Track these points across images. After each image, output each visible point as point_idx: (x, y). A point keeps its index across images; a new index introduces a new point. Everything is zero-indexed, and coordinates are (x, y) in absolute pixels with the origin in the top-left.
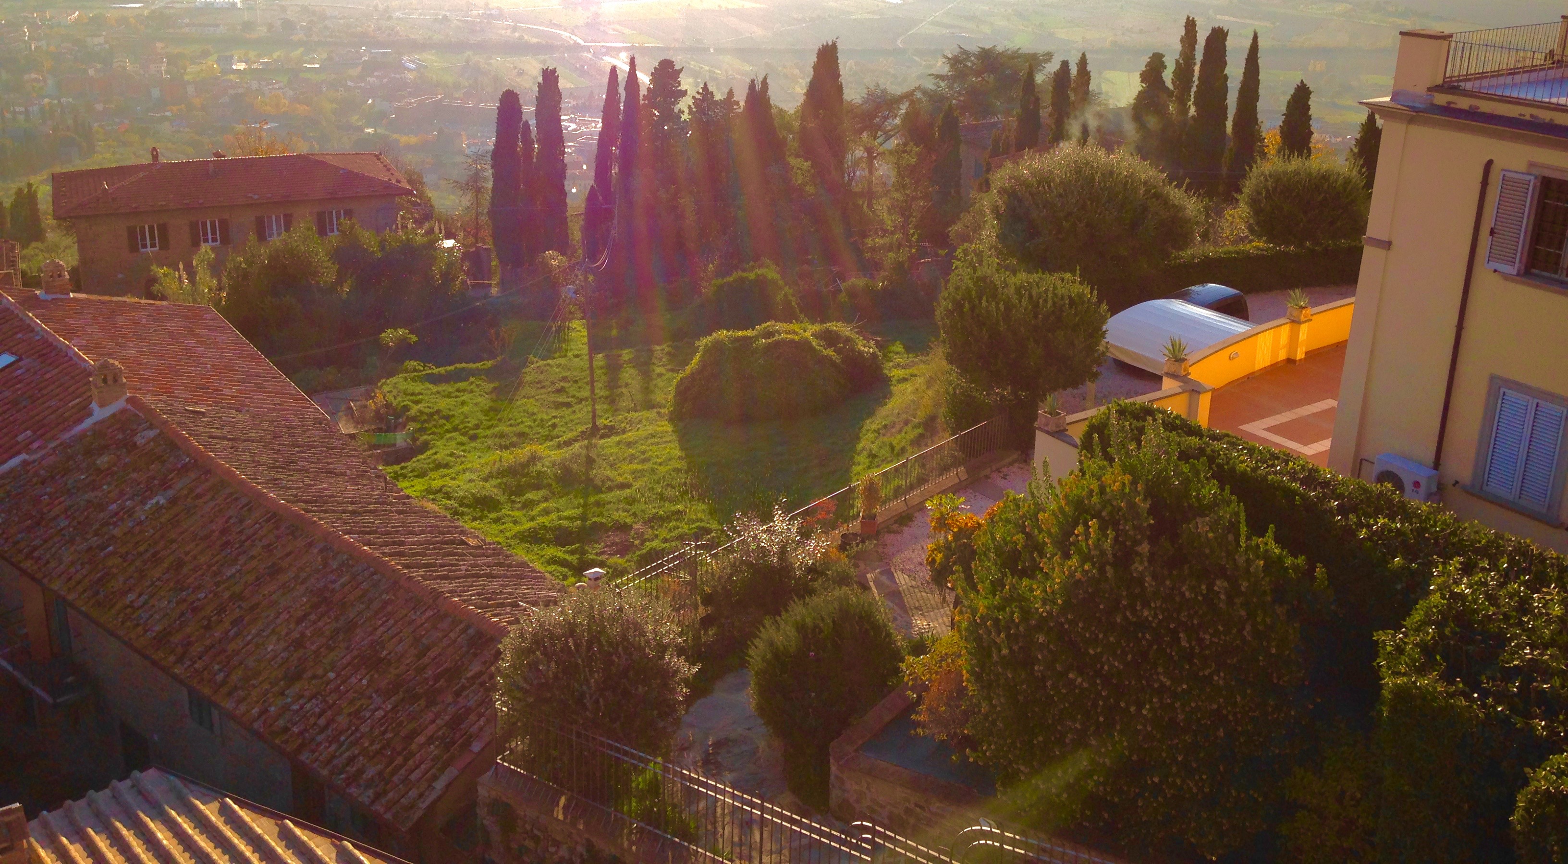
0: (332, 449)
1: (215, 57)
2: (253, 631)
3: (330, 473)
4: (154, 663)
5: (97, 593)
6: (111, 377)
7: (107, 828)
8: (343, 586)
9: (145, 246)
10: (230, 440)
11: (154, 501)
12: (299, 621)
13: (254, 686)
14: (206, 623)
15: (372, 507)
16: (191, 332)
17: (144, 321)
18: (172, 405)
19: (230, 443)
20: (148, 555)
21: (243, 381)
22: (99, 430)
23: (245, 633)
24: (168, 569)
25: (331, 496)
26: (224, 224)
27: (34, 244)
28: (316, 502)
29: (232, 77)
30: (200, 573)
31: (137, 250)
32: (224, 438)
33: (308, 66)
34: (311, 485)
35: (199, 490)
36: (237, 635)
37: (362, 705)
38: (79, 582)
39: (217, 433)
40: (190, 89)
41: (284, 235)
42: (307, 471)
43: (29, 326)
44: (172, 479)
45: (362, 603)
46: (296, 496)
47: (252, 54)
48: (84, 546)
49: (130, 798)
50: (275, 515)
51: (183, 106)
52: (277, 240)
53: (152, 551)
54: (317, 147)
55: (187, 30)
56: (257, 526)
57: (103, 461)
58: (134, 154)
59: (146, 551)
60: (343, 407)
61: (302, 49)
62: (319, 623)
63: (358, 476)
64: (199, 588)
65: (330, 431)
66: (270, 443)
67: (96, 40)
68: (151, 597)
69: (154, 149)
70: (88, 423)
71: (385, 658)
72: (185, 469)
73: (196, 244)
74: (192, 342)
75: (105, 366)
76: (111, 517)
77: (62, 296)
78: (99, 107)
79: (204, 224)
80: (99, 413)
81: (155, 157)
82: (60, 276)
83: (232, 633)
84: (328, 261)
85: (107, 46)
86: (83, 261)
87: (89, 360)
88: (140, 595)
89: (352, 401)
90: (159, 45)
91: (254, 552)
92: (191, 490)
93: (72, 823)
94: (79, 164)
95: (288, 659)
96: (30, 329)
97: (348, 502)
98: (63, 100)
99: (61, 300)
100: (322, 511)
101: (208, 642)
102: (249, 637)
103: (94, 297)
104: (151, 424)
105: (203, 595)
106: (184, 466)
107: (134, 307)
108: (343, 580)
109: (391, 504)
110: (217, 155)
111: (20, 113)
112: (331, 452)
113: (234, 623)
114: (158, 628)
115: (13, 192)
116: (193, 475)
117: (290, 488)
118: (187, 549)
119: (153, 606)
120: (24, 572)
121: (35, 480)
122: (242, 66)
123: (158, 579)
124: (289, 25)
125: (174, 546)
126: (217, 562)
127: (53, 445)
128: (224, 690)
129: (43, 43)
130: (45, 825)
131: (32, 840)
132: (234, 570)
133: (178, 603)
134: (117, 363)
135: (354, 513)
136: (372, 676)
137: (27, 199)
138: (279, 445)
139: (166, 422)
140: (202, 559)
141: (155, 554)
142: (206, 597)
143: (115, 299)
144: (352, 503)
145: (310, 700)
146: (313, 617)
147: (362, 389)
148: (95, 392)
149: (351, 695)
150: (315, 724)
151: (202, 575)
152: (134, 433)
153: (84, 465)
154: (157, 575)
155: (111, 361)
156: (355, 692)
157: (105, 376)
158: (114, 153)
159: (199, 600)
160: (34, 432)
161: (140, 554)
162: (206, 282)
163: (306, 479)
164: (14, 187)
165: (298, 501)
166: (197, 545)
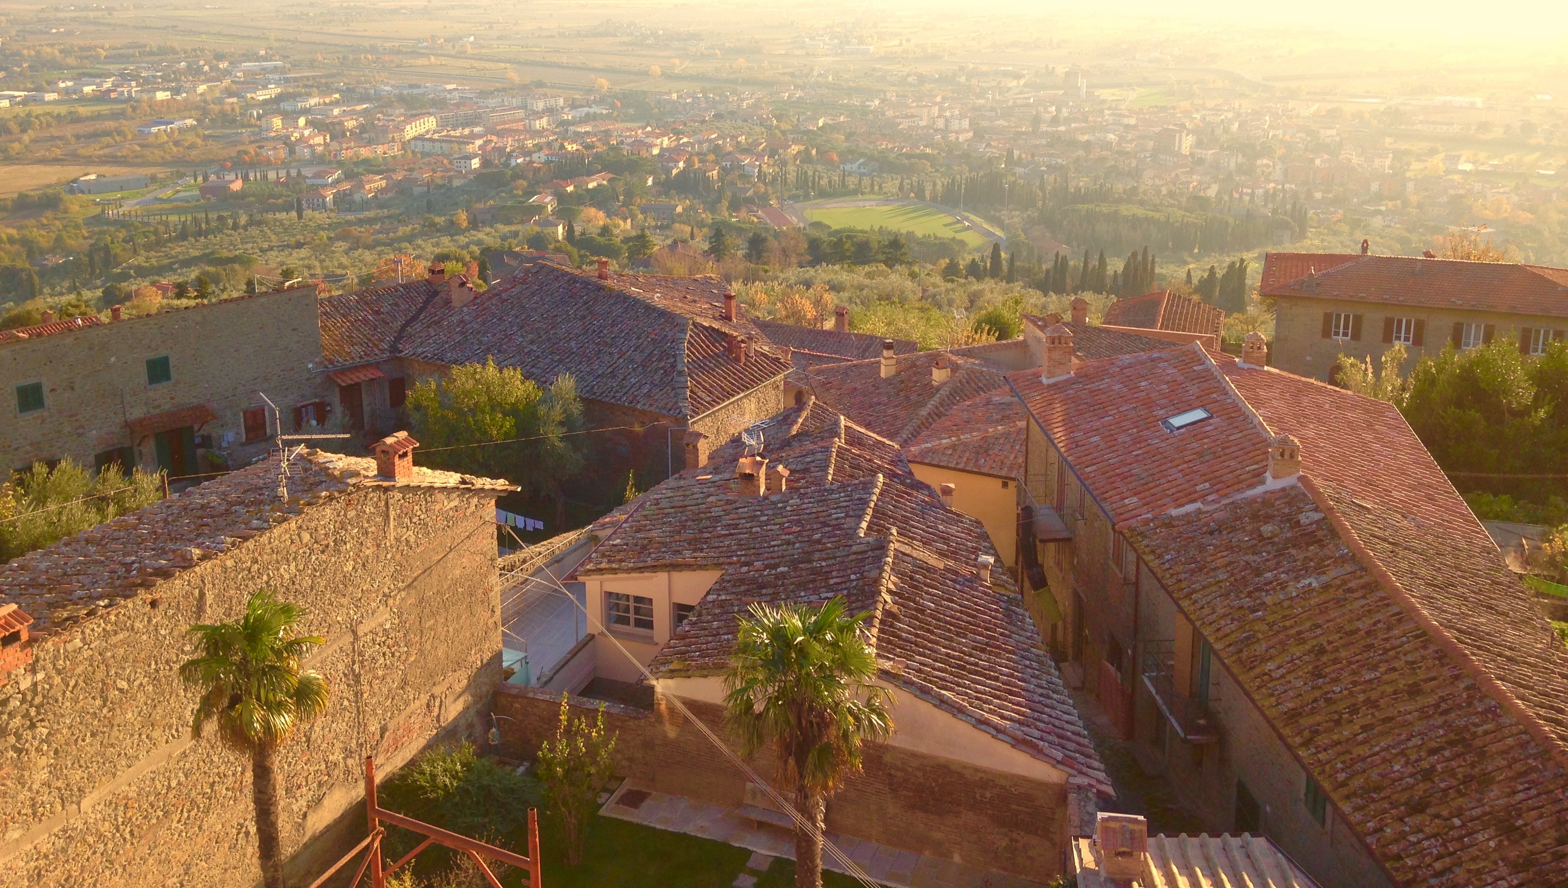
0: (1497, 583)
1: (1442, 156)
2: (1382, 744)
3: (1491, 608)
4: (1281, 738)
5: (1241, 651)
6: (1288, 453)
7: (1214, 876)
8: (1486, 733)
9: (1337, 334)
10: (1390, 543)
11: (1307, 582)
12: (1432, 752)
13: (1374, 801)
14: (1336, 717)
15: (1532, 660)
16: (1370, 426)
17: (1327, 406)
18: (1340, 493)
19: (1391, 547)
20: (1293, 631)
21: (1414, 488)
22: (1267, 501)
23: (1373, 742)
24: (1309, 652)
25: (1487, 634)
26: (1420, 325)
27: (1235, 315)
28: (1470, 634)
29: (1456, 177)
30: (1338, 666)
31: (1329, 336)
32: (1385, 540)
33: (1542, 172)
34: (1468, 615)
35: (1350, 585)
36: (1364, 742)
37: (1484, 867)
38: (1227, 635)
39: (1380, 533)
40: (1410, 186)
41: (1481, 346)
42: (1466, 599)
43: (1224, 388)
44: (1328, 565)
45: (1504, 759)
46: (1449, 621)
47: (1482, 156)
48: (1236, 603)
49: (1238, 856)
50: (1424, 634)
51: (1399, 202)
52: (1473, 349)
53: (1298, 629)
54: (1533, 258)
55: (1419, 127)
56: (1404, 639)
57: (1267, 529)
58: (1342, 243)
59: (1291, 627)
60: (1514, 542)
61: (1538, 154)
62: (1453, 763)
63: (1523, 621)
64: (1336, 681)
65: (1498, 565)
66: (1432, 558)
67: (1330, 132)
68: (1289, 672)
69: (1366, 241)
70: (1259, 490)
71: (1518, 828)
72: (1343, 559)
73: (1388, 339)
74: (1369, 437)
75: (1285, 441)
76: (1266, 584)
77: (1258, 368)
78: (1318, 195)
79: (1400, 322)
80: (1271, 484)
81: (1365, 249)
82: (1259, 348)
83: (1360, 737)
84: (1526, 381)
85: (1338, 139)
86: (1277, 338)
87: (1271, 432)
88: (1278, 668)
89: (1526, 538)
90: (1388, 140)
91: (1396, 665)
92: (1344, 582)
93: (1184, 855)
94: (1289, 247)
95: (1413, 786)
96: (1225, 392)
97: (1505, 646)
98: (1287, 186)
99: (1256, 371)
100: (1476, 646)
101: (1335, 737)
102: (1377, 749)
103: (1284, 374)
104: (1317, 507)
105: (1338, 689)
106: (1342, 556)
107: (1319, 390)
108: (1486, 727)
109: (1554, 663)
110: (1427, 254)
111: (1247, 194)
112: (1495, 586)
113: (1365, 728)
114: (1290, 705)
115: (1226, 265)
116: (1348, 568)
117: (1445, 611)
118: (1331, 639)
119: (1290, 682)
120: (1181, 609)
121: (1205, 529)
122: (1468, 167)
123: (1299, 658)
124: (1528, 128)
125: (1319, 631)
126: (1358, 661)
127: (1225, 501)
128: (1344, 791)
129: (1280, 132)
130: (1161, 847)
131: (1148, 855)
132: (1373, 676)
133: (1313, 688)
134: (1296, 440)
135: (1510, 659)
136: (1501, 841)
137: (1237, 272)
138: (1441, 563)
139: (1331, 509)
140: (1343, 654)
141: (1299, 633)
142: (1341, 692)
143: (1303, 379)
144: (1510, 648)
145: (1428, 838)
146: (1447, 753)
147: (1539, 528)
148: (1271, 462)
149: (1474, 851)
150: (1430, 865)
151: (1342, 669)
152: (1300, 511)
153: (1249, 528)
154: (1298, 654)
155: (1292, 438)
156: (1480, 850)
157: (1284, 450)
158: (1323, 241)
159: (1333, 692)
160: (1212, 486)
161: (1285, 628)
162: (1391, 380)
163: (1464, 608)
164: (1228, 260)
165: (1452, 627)
166: (1341, 638)
